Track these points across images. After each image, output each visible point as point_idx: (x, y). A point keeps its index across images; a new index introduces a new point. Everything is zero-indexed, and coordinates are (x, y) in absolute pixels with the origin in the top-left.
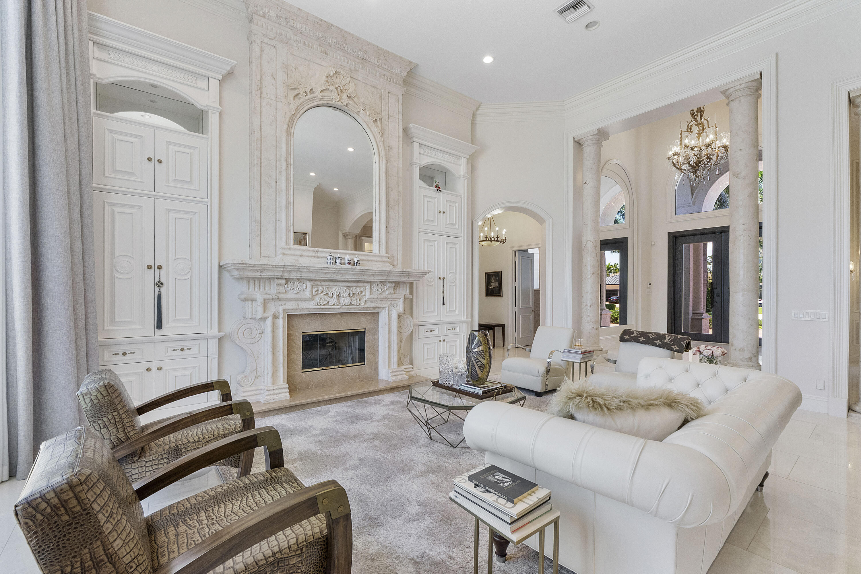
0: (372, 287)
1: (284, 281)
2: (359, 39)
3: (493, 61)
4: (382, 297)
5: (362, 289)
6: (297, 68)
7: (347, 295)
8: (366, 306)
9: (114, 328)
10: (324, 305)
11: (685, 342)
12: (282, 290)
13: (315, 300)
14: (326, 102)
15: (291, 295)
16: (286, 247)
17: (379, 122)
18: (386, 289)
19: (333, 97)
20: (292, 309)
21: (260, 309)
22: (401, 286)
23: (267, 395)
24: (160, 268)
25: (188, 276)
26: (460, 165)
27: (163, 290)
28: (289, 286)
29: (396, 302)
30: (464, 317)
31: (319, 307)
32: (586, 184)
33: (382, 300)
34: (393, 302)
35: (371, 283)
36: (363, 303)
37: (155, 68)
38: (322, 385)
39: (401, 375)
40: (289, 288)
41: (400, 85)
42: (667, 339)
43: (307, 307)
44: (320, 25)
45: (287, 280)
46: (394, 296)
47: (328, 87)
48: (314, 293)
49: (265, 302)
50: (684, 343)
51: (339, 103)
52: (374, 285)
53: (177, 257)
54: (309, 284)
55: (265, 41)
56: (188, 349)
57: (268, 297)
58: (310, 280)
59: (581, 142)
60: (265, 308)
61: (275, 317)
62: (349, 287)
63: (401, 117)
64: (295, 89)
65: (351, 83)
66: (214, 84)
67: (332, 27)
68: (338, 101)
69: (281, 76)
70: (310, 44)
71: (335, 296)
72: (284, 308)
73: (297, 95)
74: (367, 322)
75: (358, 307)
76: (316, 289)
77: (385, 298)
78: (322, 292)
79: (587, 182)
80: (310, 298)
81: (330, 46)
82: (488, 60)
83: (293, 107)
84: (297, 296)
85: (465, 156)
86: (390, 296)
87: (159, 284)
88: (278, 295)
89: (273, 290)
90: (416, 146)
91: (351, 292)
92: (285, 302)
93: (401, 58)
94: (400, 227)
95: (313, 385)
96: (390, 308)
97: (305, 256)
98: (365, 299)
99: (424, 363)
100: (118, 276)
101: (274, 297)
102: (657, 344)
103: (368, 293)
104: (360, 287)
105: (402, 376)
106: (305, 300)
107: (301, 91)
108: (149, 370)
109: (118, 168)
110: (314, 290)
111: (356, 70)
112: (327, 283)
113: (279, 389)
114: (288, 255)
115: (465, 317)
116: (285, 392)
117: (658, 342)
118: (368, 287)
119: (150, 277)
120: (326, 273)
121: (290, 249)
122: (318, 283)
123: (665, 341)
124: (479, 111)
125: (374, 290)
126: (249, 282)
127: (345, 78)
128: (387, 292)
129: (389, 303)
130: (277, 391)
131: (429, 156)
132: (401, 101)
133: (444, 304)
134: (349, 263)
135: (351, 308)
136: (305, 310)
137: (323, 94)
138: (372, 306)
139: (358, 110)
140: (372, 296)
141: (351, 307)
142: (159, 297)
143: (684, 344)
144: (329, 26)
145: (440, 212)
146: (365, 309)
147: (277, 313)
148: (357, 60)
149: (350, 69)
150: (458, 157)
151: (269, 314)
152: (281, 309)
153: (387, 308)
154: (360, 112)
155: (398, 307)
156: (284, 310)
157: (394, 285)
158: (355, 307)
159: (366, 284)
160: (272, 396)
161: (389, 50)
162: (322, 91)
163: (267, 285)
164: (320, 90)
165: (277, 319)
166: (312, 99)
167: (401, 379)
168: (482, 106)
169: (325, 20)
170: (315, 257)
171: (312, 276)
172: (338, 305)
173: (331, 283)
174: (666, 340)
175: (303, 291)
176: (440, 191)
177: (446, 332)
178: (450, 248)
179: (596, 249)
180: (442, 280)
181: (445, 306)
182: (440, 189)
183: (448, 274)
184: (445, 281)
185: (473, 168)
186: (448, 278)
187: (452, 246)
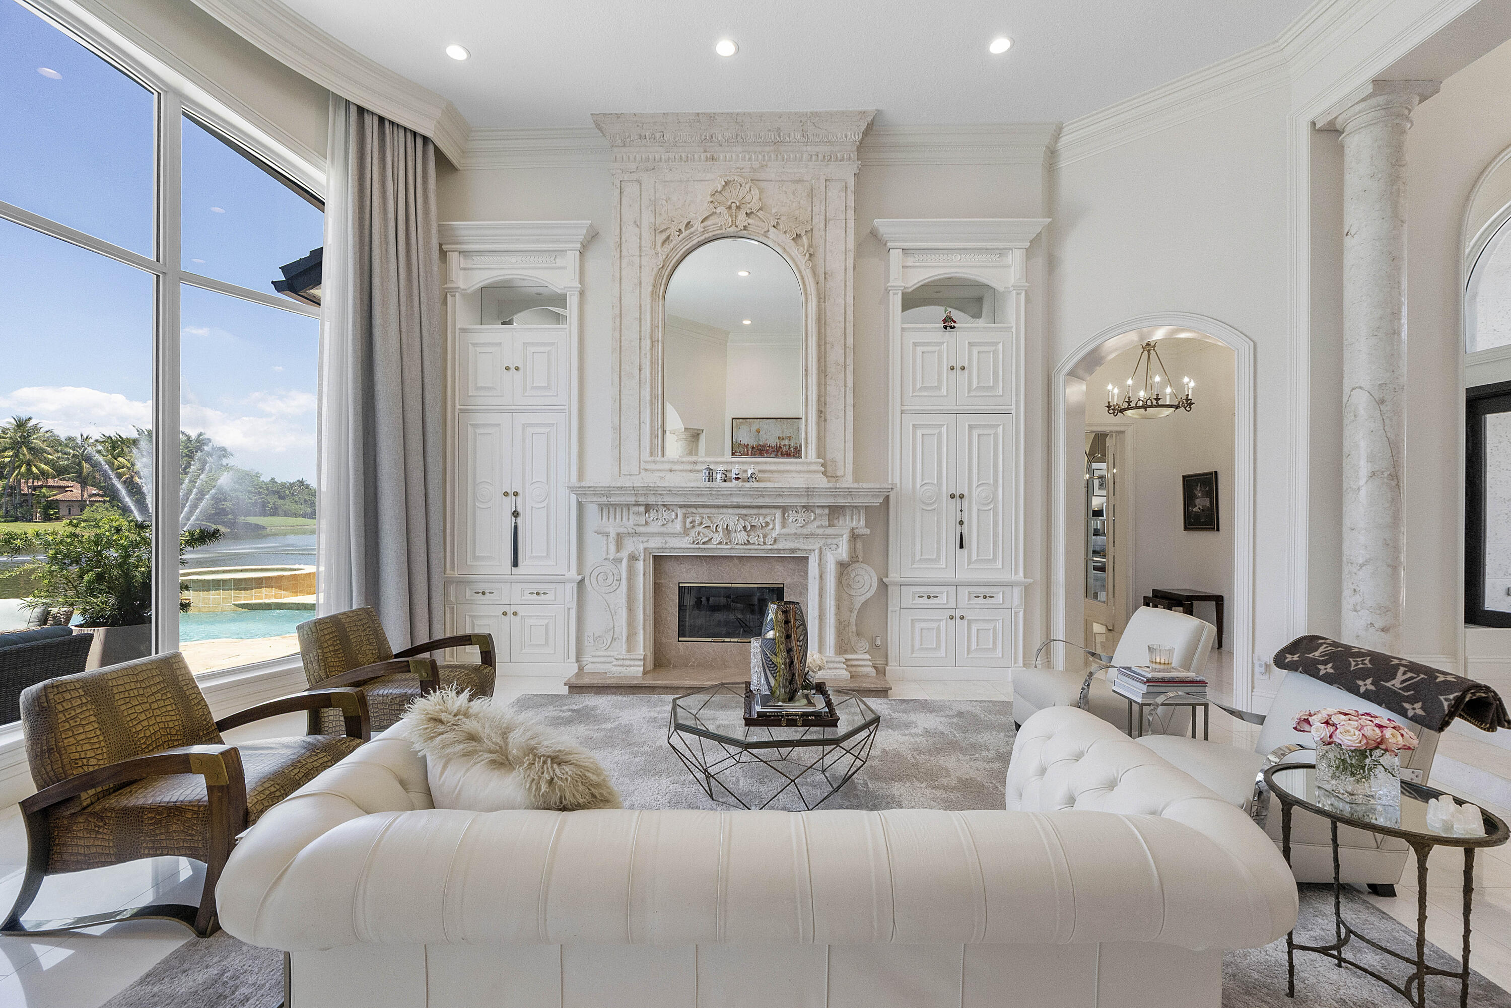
0: (786, 515)
1: (642, 509)
2: (762, 115)
3: (1012, 46)
4: (805, 531)
5: (768, 519)
6: (669, 199)
7: (740, 527)
8: (775, 547)
9: (477, 564)
10: (704, 543)
11: (1451, 697)
12: (642, 520)
13: (690, 535)
14: (711, 234)
15: (654, 528)
16: (650, 459)
17: (804, 238)
18: (813, 518)
19: (722, 221)
20: (658, 549)
21: (612, 548)
22: (848, 512)
23: (615, 666)
24: (516, 494)
25: (544, 504)
26: (1008, 267)
27: (519, 520)
28: (651, 515)
29: (835, 541)
30: (1016, 574)
31: (697, 546)
32: (1349, 236)
33: (807, 536)
34: (829, 541)
35: (784, 509)
36: (769, 541)
37: (513, 260)
38: (706, 665)
39: (836, 668)
40: (652, 518)
41: (849, 158)
42: (1400, 677)
43: (678, 546)
44: (699, 121)
45: (648, 508)
46: (830, 531)
47: (714, 210)
48: (688, 525)
49: (619, 538)
50: (1446, 700)
51: (733, 229)
52: (790, 512)
53: (534, 481)
54: (680, 512)
55: (626, 178)
56: (544, 593)
57: (622, 530)
58: (681, 507)
59: (1338, 127)
60: (619, 547)
61: (633, 558)
62: (746, 515)
63: (851, 214)
64: (665, 230)
65: (752, 191)
66: (572, 258)
67: (716, 117)
68: (731, 226)
69: (647, 218)
70: (689, 155)
71: (720, 529)
72: (646, 546)
73: (668, 237)
74: (785, 573)
75: (762, 547)
76: (690, 519)
77: (812, 534)
78: (701, 524)
79: (1353, 232)
80: (680, 533)
81: (721, 145)
82: (1000, 45)
83: (661, 258)
84: (663, 529)
85: (1019, 244)
86: (820, 531)
87: (516, 514)
88: (635, 528)
89: (630, 522)
90: (896, 255)
91: (747, 523)
92: (647, 538)
93: (843, 113)
94: (850, 410)
95: (694, 662)
96: (824, 552)
97: (676, 471)
98: (774, 535)
99: (914, 655)
100: (481, 506)
101: (631, 531)
102: (1362, 690)
103: (778, 526)
104: (765, 516)
105: (838, 671)
106: (674, 535)
107: (673, 231)
108: (505, 614)
109: (479, 385)
110: (688, 520)
111: (762, 166)
112: (708, 510)
113: (631, 660)
114: (653, 471)
115: (1021, 574)
116: (639, 666)
117: (1367, 685)
118: (778, 514)
119: (508, 505)
120: (698, 495)
121: (655, 462)
122: (694, 510)
123: (1389, 684)
124: (1064, 140)
125: (790, 520)
126: (602, 510)
127: (744, 185)
128: (816, 523)
129: (822, 542)
130: (628, 663)
131: (929, 267)
132: (851, 187)
133: (961, 546)
134: (737, 479)
135: (750, 549)
136: (677, 550)
137: (705, 223)
138: (787, 547)
139: (766, 229)
140: (785, 531)
141: (749, 547)
142: (516, 528)
143: (1446, 704)
144: (711, 117)
145: (952, 368)
146: (776, 552)
147: (636, 552)
148: (767, 149)
149: (752, 168)
150: (1001, 252)
151: (624, 554)
152: (641, 547)
153: (817, 551)
154: (768, 231)
155: (840, 550)
156: (645, 549)
157: (827, 511)
158: (756, 547)
159: (774, 511)
160: (621, 668)
161: (818, 110)
162: (702, 222)
163: (624, 514)
164: (700, 219)
165: (637, 562)
166: (689, 237)
167: (835, 675)
168: (1065, 129)
169: (703, 111)
170: (691, 471)
171: (680, 500)
172: (726, 544)
173: (714, 511)
174: (1393, 682)
175: (672, 521)
176: (951, 327)
177: (967, 602)
178: (979, 435)
179: (1382, 407)
180: (958, 500)
181: (965, 551)
182: (953, 324)
183: (974, 488)
184: (965, 502)
185: (1052, 264)
186: (975, 494)
187: (986, 432)
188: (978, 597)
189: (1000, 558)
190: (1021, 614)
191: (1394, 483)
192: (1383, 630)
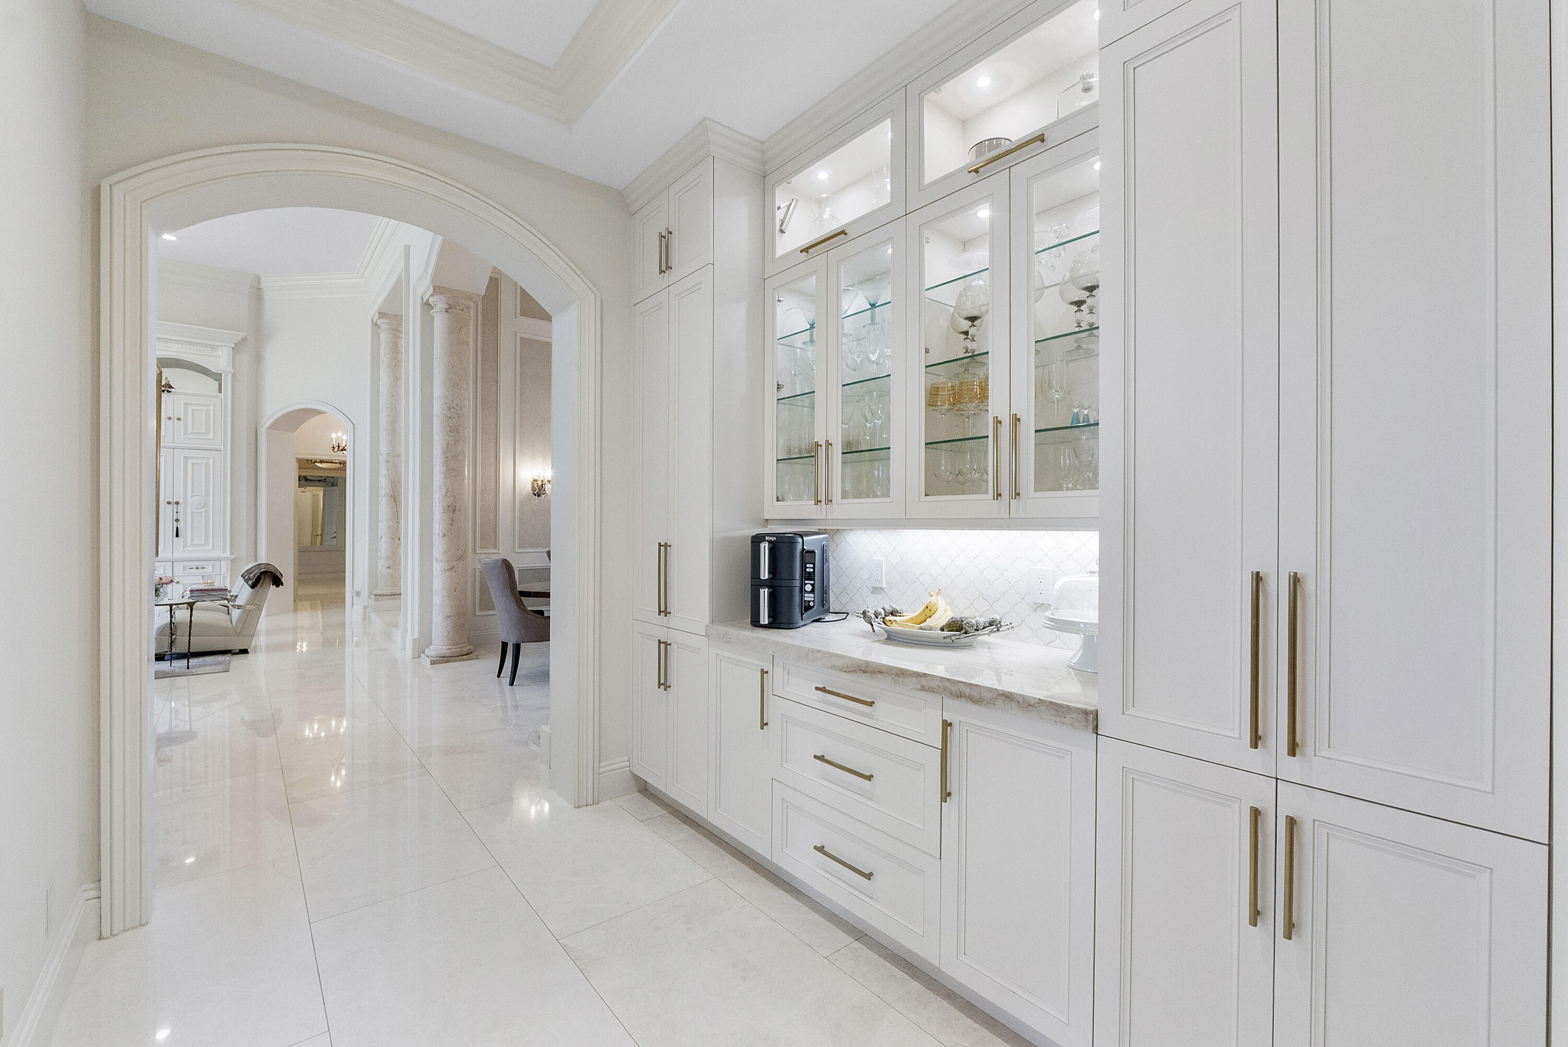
26: (218, 357)
30: (224, 552)
85: (225, 345)
115: (227, 552)
124: (265, 284)
133: (177, 536)
145: (170, 418)
150: (213, 348)
168: (263, 279)
176: (168, 391)
177: (182, 572)
178: (193, 464)
179: (388, 464)
180: (175, 505)
181: (180, 539)
182: (170, 390)
183: (189, 497)
184: (181, 508)
185: (258, 358)
186: (190, 501)
187: (199, 461)
188: (192, 568)
189: (211, 542)
190: (228, 578)
191: (393, 499)
192: (388, 567)
